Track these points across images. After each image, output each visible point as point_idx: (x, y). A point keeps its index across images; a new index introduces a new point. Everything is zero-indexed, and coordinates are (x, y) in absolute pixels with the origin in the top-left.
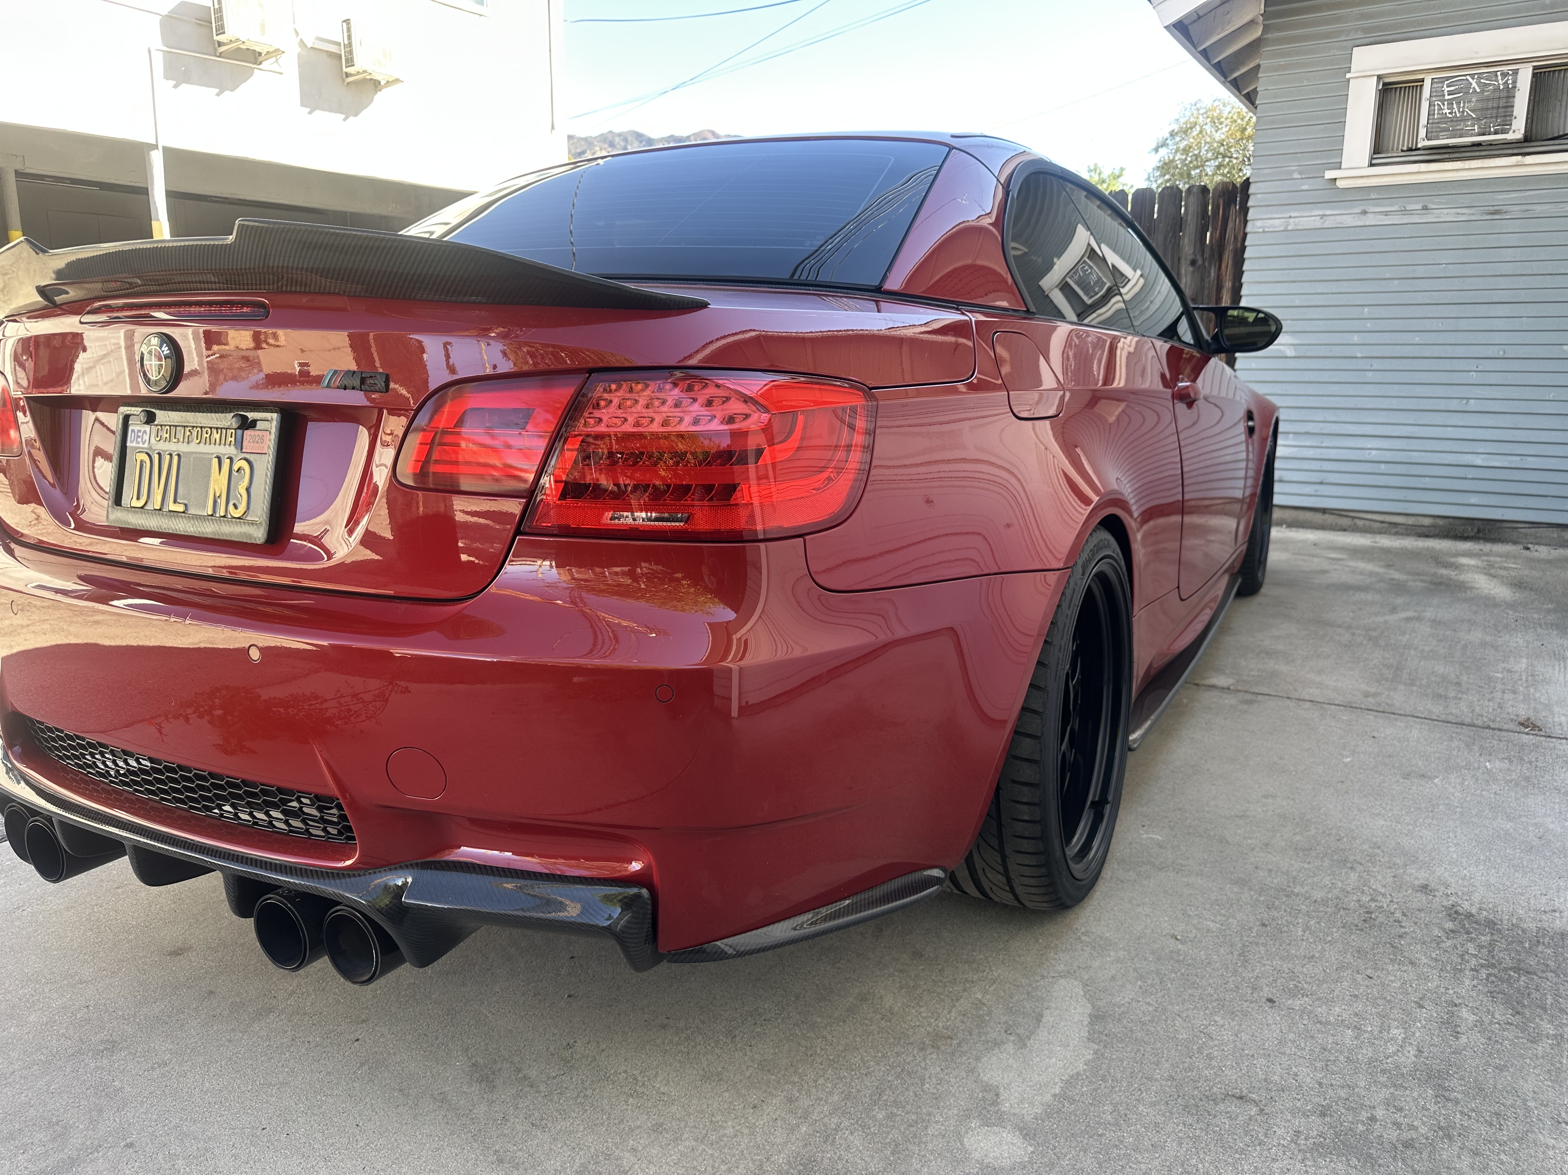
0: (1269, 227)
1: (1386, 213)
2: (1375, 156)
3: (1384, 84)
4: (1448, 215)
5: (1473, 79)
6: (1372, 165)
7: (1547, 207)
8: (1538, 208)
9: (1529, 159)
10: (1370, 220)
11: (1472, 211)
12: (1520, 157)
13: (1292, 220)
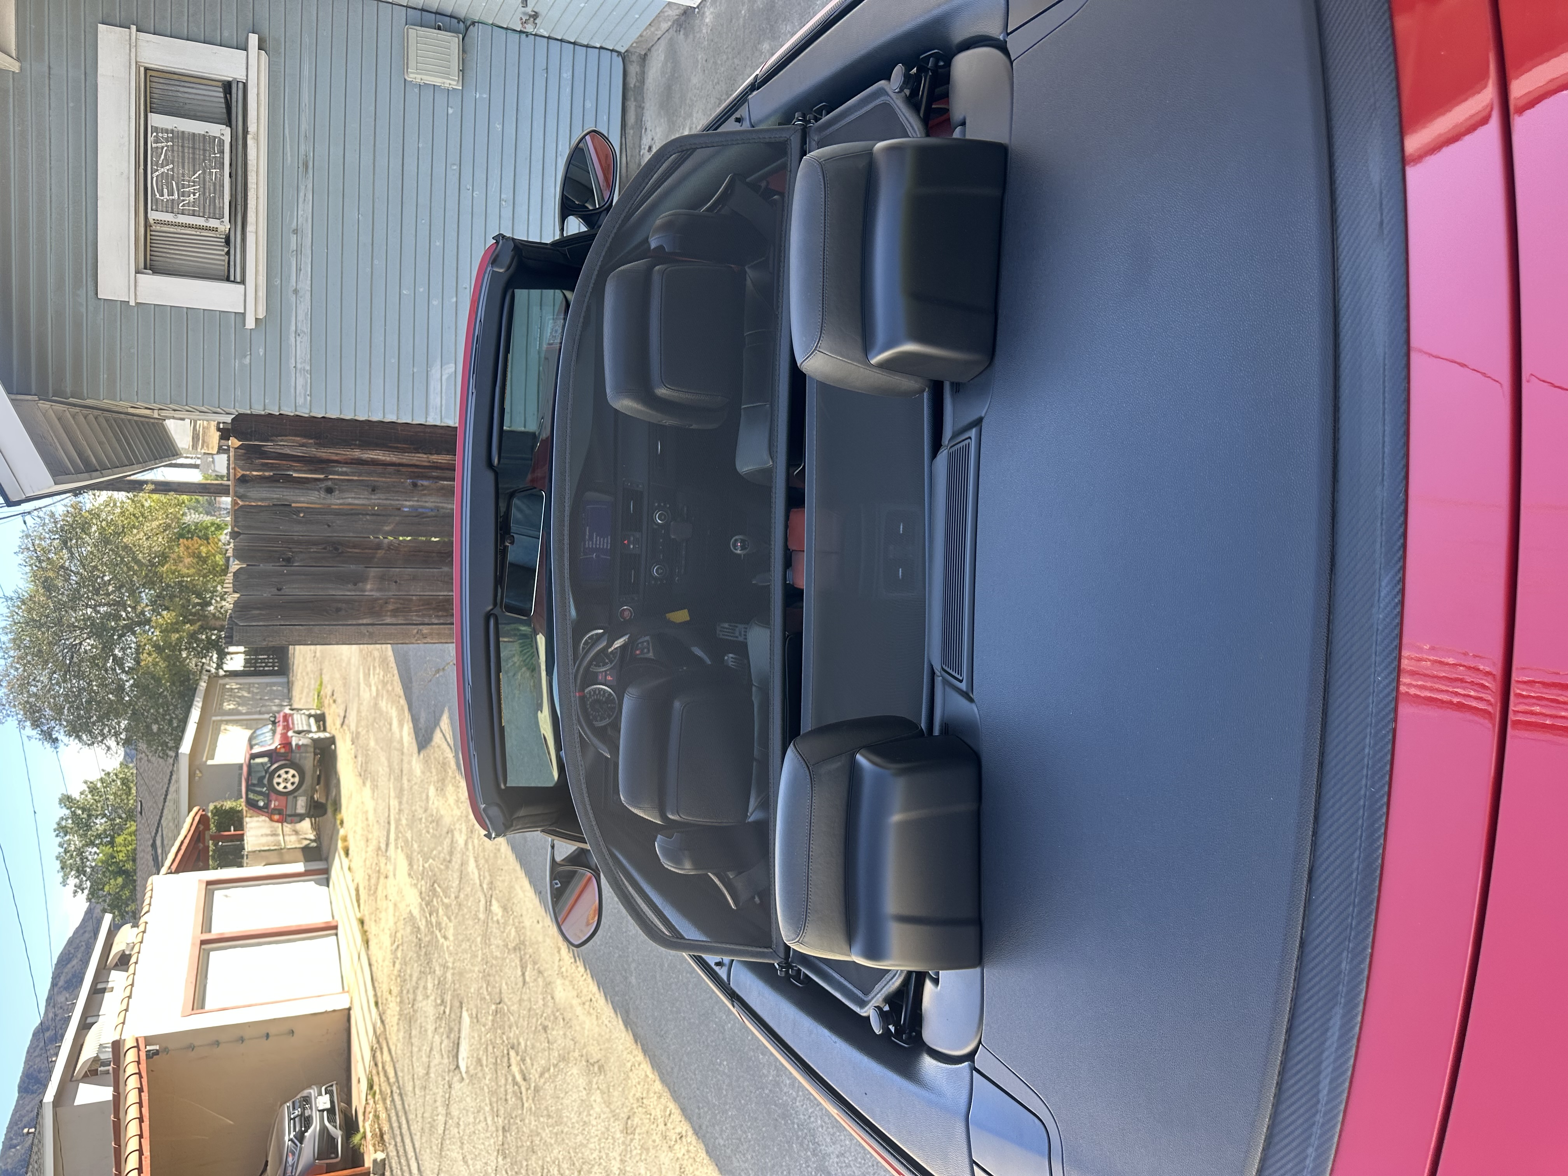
0: (306, 391)
1: (299, 270)
2: (232, 278)
3: (145, 268)
4: (304, 211)
5: (157, 170)
6: (243, 282)
7: (303, 119)
8: (304, 126)
9: (252, 128)
10: (305, 286)
11: (302, 187)
12: (249, 137)
13: (299, 366)
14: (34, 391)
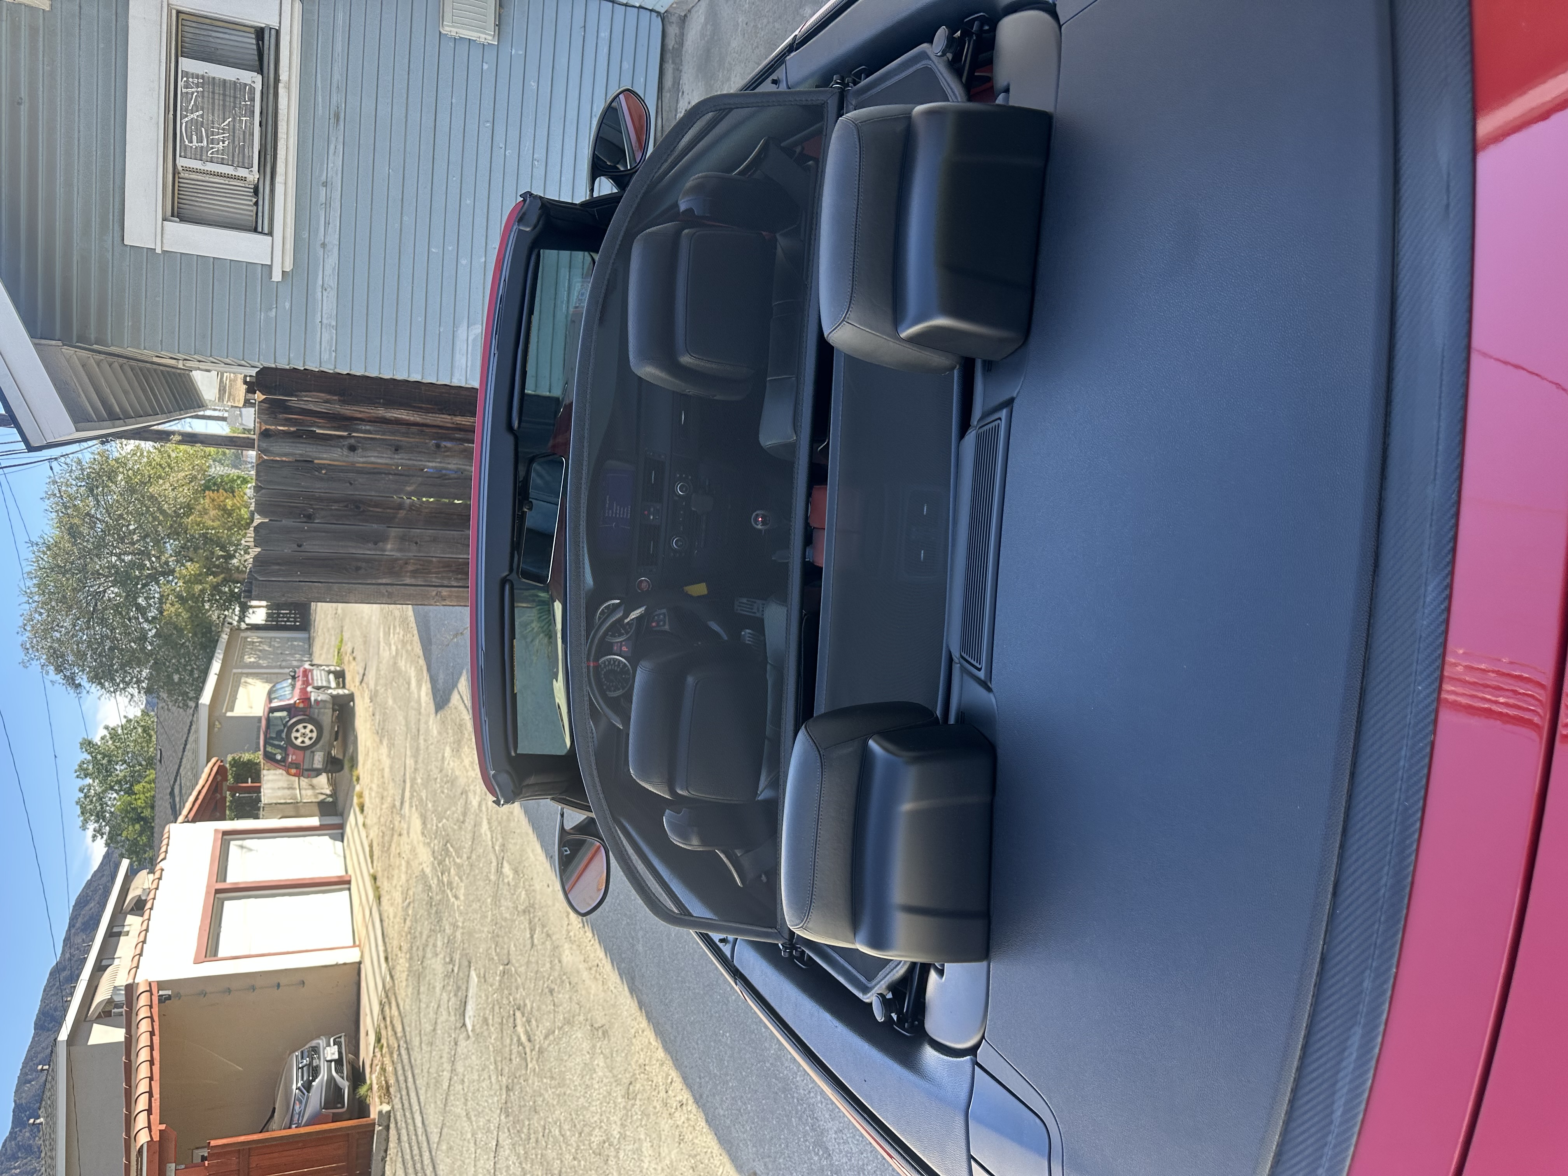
0: (331, 346)
1: (327, 224)
2: (260, 229)
3: (173, 216)
4: (335, 162)
5: (187, 116)
6: (270, 234)
7: (335, 68)
8: (336, 77)
9: (284, 76)
10: (333, 239)
11: (333, 139)
12: (281, 85)
13: (325, 321)
14: (58, 336)
